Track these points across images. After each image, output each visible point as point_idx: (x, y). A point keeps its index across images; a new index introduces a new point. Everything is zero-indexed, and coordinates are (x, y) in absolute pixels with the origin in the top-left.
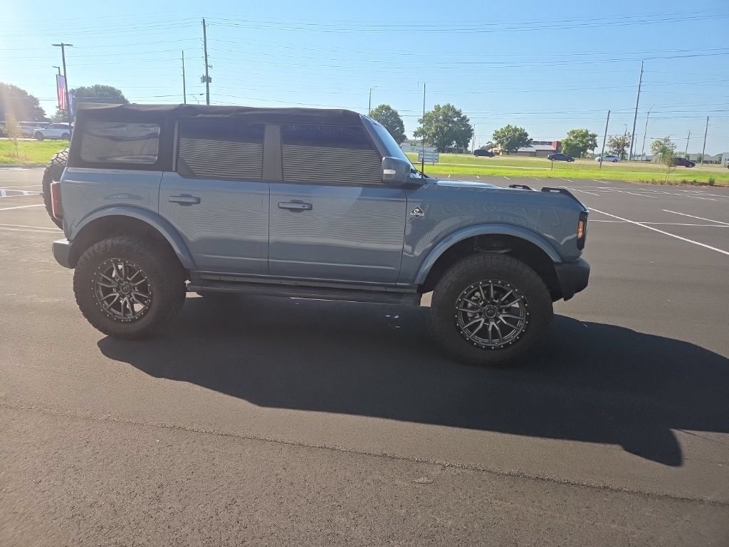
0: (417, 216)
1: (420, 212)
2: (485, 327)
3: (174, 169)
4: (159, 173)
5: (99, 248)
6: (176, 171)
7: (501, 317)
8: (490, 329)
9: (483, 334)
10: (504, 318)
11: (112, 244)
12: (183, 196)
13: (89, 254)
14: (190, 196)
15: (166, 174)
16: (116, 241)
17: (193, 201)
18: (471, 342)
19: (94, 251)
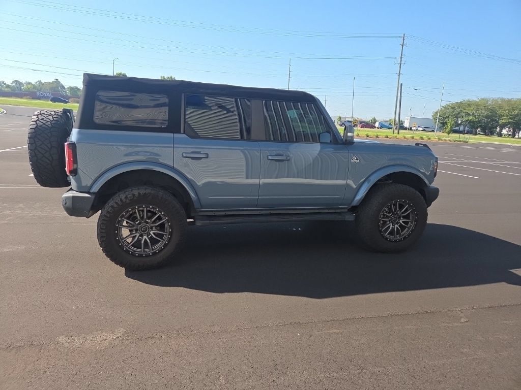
0: (355, 162)
1: (357, 159)
2: (393, 229)
3: (182, 131)
4: (171, 135)
5: (126, 197)
6: (184, 133)
7: (401, 222)
8: (396, 229)
9: (392, 233)
10: (402, 222)
11: (139, 194)
12: (193, 153)
13: (116, 203)
14: (199, 153)
15: (176, 135)
16: (142, 191)
17: (204, 156)
18: (387, 239)
19: (121, 200)
